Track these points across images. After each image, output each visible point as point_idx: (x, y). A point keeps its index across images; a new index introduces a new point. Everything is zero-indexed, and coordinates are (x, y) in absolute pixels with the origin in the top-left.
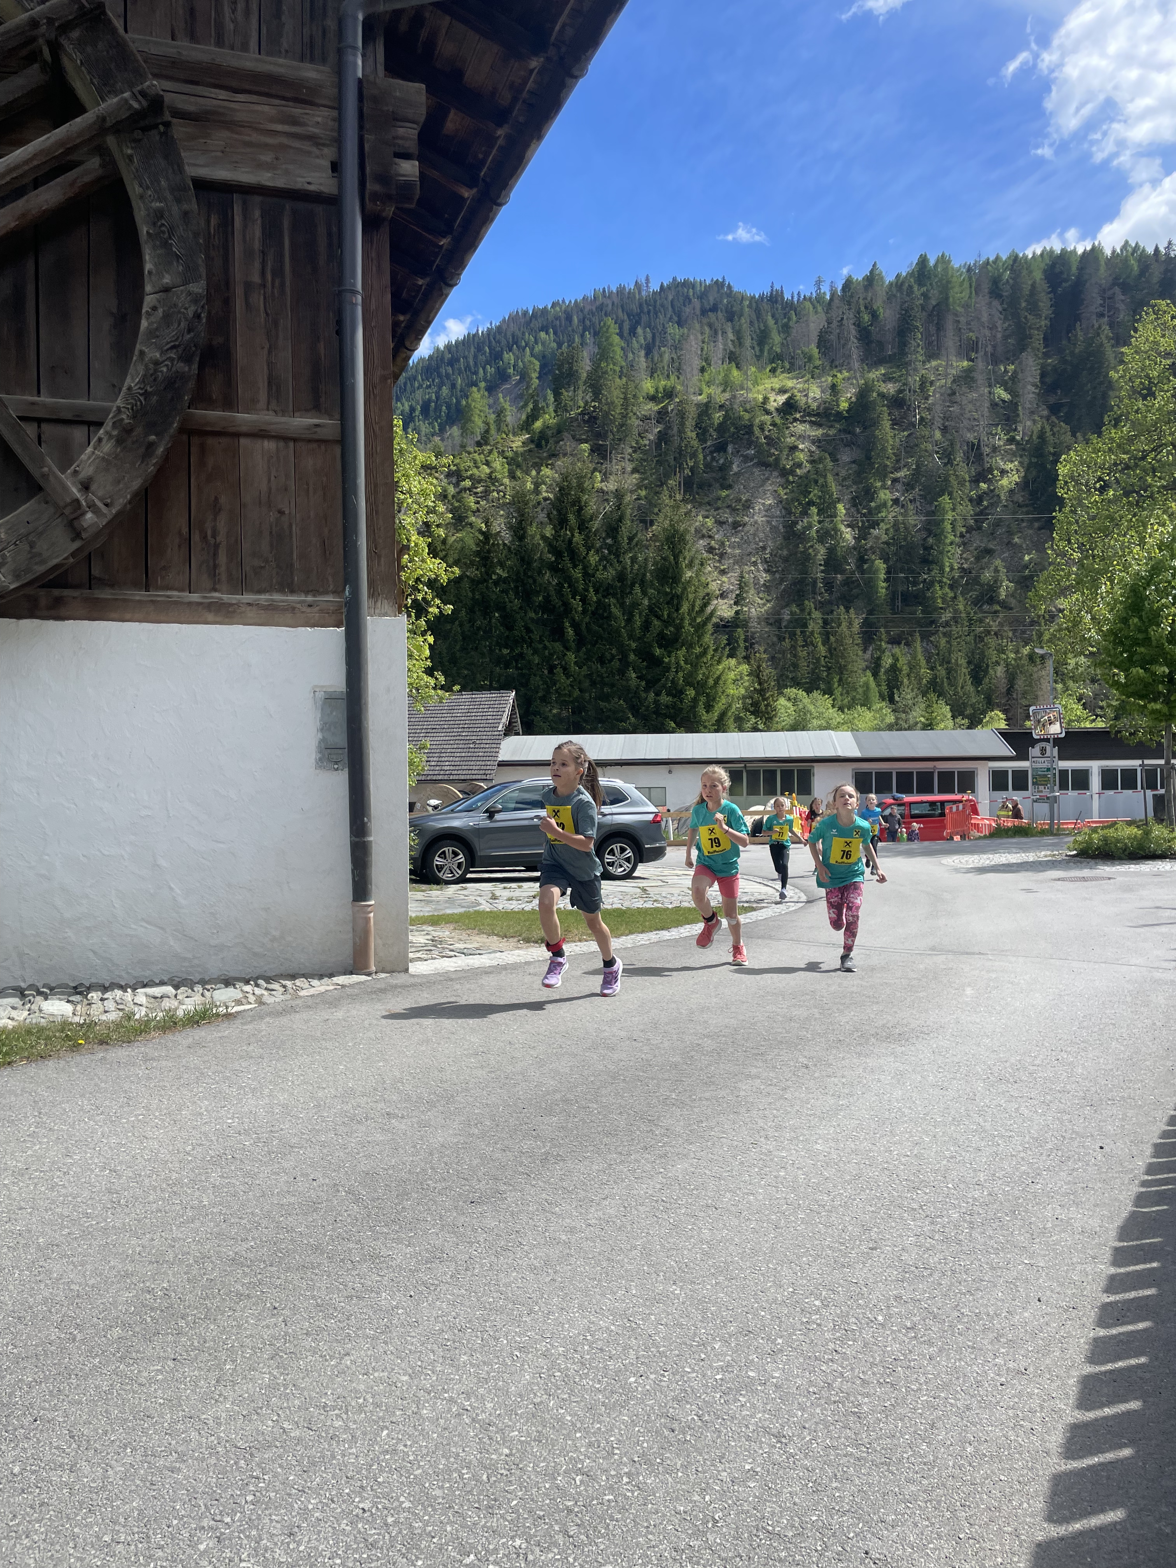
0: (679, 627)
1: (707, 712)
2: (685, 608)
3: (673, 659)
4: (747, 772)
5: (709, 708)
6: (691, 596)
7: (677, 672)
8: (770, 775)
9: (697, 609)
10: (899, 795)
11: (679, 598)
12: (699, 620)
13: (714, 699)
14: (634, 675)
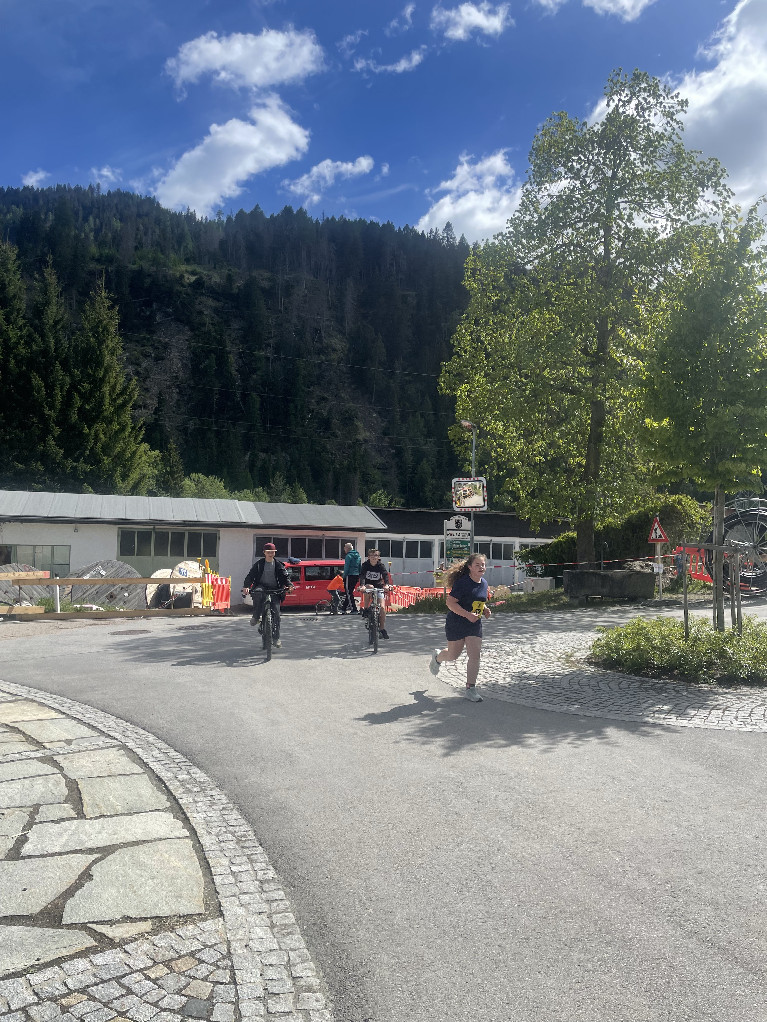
0: (100, 404)
1: (123, 480)
2: (106, 389)
3: (93, 432)
4: (156, 533)
5: (124, 477)
6: (112, 380)
7: (96, 443)
8: (178, 538)
9: (118, 391)
10: (295, 559)
11: (102, 380)
12: (120, 401)
13: (129, 470)
14: (53, 442)
